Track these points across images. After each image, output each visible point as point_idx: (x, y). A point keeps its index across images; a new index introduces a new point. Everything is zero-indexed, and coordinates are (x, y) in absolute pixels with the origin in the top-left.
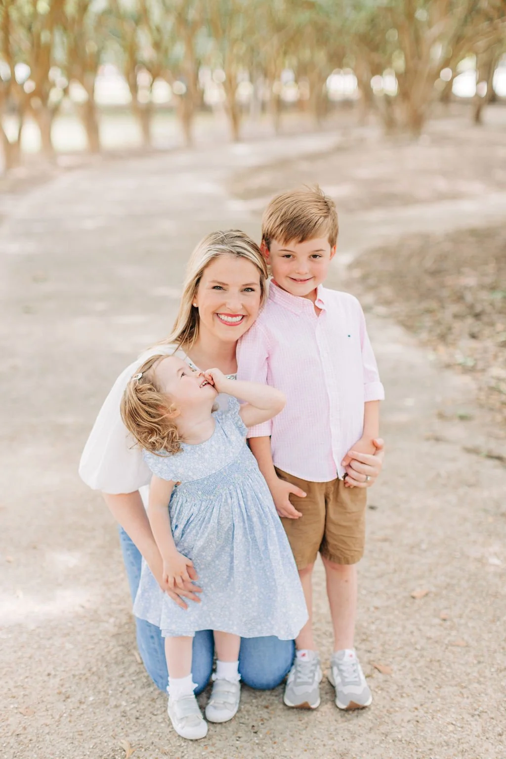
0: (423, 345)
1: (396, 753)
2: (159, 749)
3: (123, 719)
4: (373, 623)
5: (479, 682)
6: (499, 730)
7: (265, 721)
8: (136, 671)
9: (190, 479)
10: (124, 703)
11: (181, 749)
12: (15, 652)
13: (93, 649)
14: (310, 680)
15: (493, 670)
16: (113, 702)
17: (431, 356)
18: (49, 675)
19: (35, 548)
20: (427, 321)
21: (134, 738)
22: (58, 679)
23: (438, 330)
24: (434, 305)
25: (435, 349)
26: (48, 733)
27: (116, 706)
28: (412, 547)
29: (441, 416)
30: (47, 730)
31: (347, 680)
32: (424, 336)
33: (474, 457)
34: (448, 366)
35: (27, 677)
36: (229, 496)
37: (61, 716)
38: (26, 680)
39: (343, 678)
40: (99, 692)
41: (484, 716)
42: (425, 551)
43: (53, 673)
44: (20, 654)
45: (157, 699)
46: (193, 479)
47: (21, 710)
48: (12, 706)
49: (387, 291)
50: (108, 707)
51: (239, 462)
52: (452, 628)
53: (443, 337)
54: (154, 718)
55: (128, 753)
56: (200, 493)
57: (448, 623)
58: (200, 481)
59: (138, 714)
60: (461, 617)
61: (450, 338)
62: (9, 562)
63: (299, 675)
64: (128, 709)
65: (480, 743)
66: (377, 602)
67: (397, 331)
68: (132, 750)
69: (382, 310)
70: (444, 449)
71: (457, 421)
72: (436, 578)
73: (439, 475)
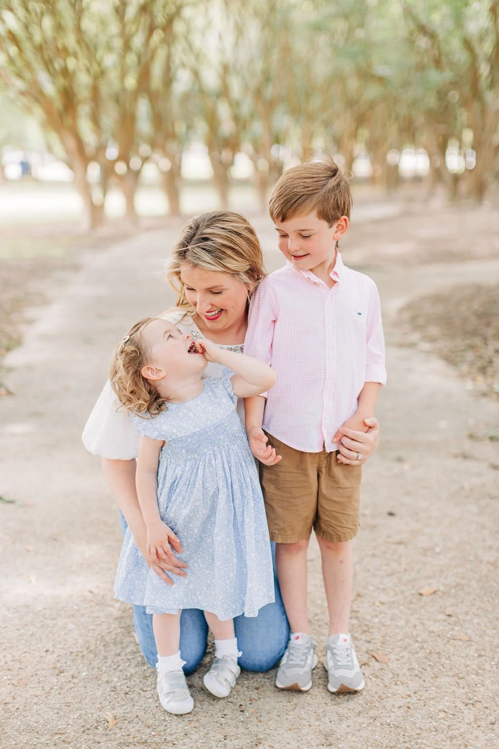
0: (462, 376)
1: (382, 736)
2: (143, 722)
3: (113, 693)
4: (376, 616)
5: (477, 674)
6: (492, 718)
7: (254, 701)
8: (132, 650)
9: (174, 437)
10: (116, 679)
11: (165, 723)
12: (18, 630)
13: (94, 630)
14: (302, 663)
15: (493, 663)
16: (105, 678)
17: (469, 385)
18: (47, 651)
19: (55, 540)
20: (470, 356)
21: (119, 711)
22: (55, 655)
23: (479, 364)
24: (477, 341)
25: (474, 380)
26: (36, 704)
27: (108, 682)
28: (426, 550)
29: (472, 437)
30: (36, 700)
31: (339, 664)
32: (465, 368)
34: (484, 395)
35: (25, 652)
36: (212, 457)
37: (52, 689)
38: (24, 655)
39: (336, 661)
40: (93, 669)
41: (479, 705)
42: (439, 554)
43: (51, 650)
44: (22, 631)
45: (149, 676)
46: (177, 436)
47: (13, 682)
48: (6, 678)
49: (434, 330)
50: (100, 682)
51: (226, 424)
52: (456, 623)
53: (483, 370)
54: (143, 693)
55: (110, 725)
56: (184, 451)
57: (453, 619)
58: (184, 438)
59: (127, 690)
60: (467, 613)
61: (490, 370)
62: (28, 551)
63: (292, 657)
64: (119, 684)
65: (471, 730)
66: (383, 598)
67: (438, 365)
68: (115, 722)
69: (426, 346)
70: (471, 465)
71: (487, 442)
72: (446, 578)
73: (462, 488)
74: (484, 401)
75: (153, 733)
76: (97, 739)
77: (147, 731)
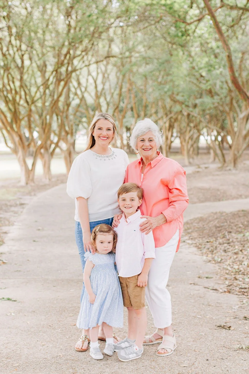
0: (203, 254)
3: (61, 350)
4: (150, 331)
5: (180, 344)
6: (181, 354)
12: (27, 336)
13: (52, 335)
15: (186, 341)
16: (58, 347)
17: (205, 258)
18: (38, 341)
24: (213, 240)
25: (207, 255)
27: (59, 348)
29: (199, 277)
30: (36, 352)
32: (204, 251)
33: (207, 289)
34: (210, 261)
35: (30, 341)
38: (30, 342)
40: (54, 345)
41: (178, 351)
43: (39, 340)
48: (25, 347)
52: (176, 332)
56: (101, 269)
64: (63, 348)
67: (195, 249)
68: (62, 356)
69: (190, 242)
70: (197, 287)
71: (205, 278)
72: (176, 321)
73: (191, 294)
74: (209, 264)
75: (75, 358)
76: (58, 359)
77: (73, 358)
